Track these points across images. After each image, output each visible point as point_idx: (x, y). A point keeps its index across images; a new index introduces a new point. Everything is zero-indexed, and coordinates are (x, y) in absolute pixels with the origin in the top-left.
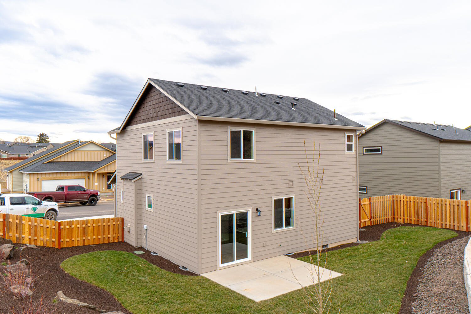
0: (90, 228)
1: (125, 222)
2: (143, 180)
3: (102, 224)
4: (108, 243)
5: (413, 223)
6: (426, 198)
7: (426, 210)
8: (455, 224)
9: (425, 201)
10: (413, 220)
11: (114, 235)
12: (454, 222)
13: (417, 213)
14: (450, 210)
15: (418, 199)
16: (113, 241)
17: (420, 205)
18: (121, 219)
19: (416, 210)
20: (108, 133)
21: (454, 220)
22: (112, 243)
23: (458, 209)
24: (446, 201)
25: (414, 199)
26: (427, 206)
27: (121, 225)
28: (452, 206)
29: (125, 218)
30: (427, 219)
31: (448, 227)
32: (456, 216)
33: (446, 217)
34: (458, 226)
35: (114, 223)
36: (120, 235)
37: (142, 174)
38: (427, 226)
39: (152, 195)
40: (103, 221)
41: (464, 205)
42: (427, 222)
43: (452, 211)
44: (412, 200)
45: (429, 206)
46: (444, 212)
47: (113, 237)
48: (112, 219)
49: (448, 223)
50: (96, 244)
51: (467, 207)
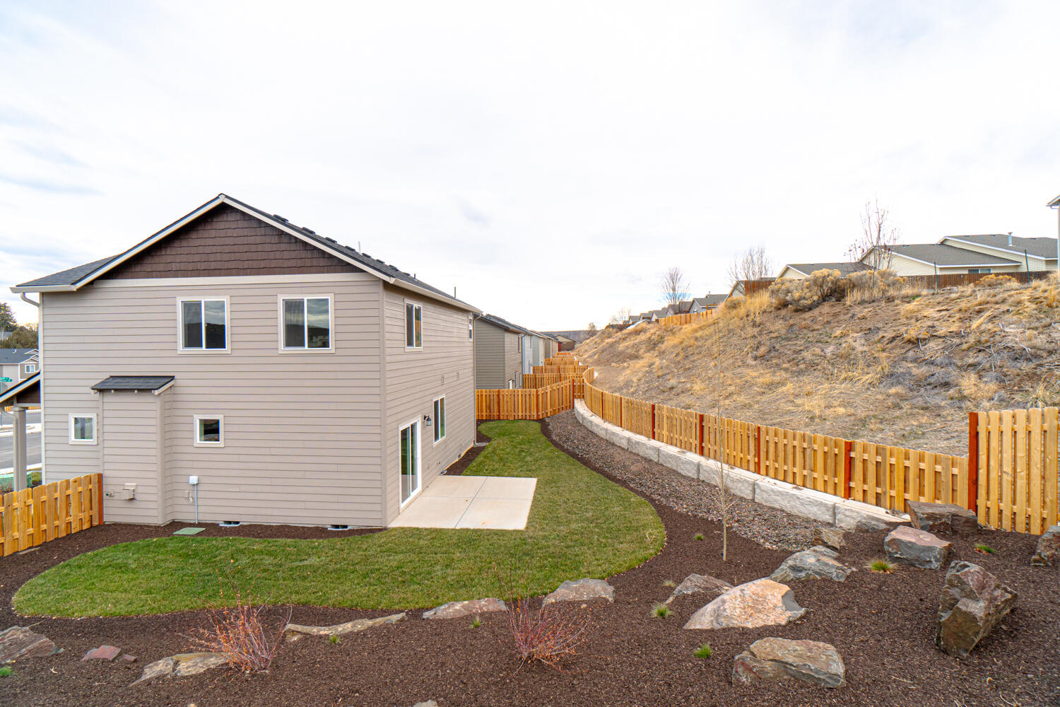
0: (18, 512)
1: (105, 481)
2: (180, 390)
3: (51, 496)
4: (68, 535)
5: (484, 418)
6: (499, 391)
7: (499, 402)
8: (526, 414)
9: (497, 393)
10: (484, 416)
11: (82, 515)
12: (526, 412)
13: (489, 407)
14: (522, 400)
15: (490, 392)
16: (78, 530)
17: (492, 398)
18: (97, 476)
19: (488, 405)
20: (11, 288)
21: (526, 410)
22: (76, 533)
23: (530, 398)
24: (518, 392)
25: (486, 392)
26: (499, 399)
27: (97, 490)
28: (524, 396)
29: (106, 473)
30: (499, 412)
31: (520, 418)
32: (528, 405)
33: (518, 408)
34: (530, 416)
35: (80, 489)
36: (95, 512)
37: (176, 378)
38: (499, 419)
39: (222, 416)
40: (53, 488)
41: (535, 394)
42: (499, 416)
43: (524, 401)
44: (484, 394)
45: (501, 398)
46: (516, 403)
47: (77, 518)
48: (76, 481)
49: (520, 414)
50: (36, 547)
51: (537, 396)
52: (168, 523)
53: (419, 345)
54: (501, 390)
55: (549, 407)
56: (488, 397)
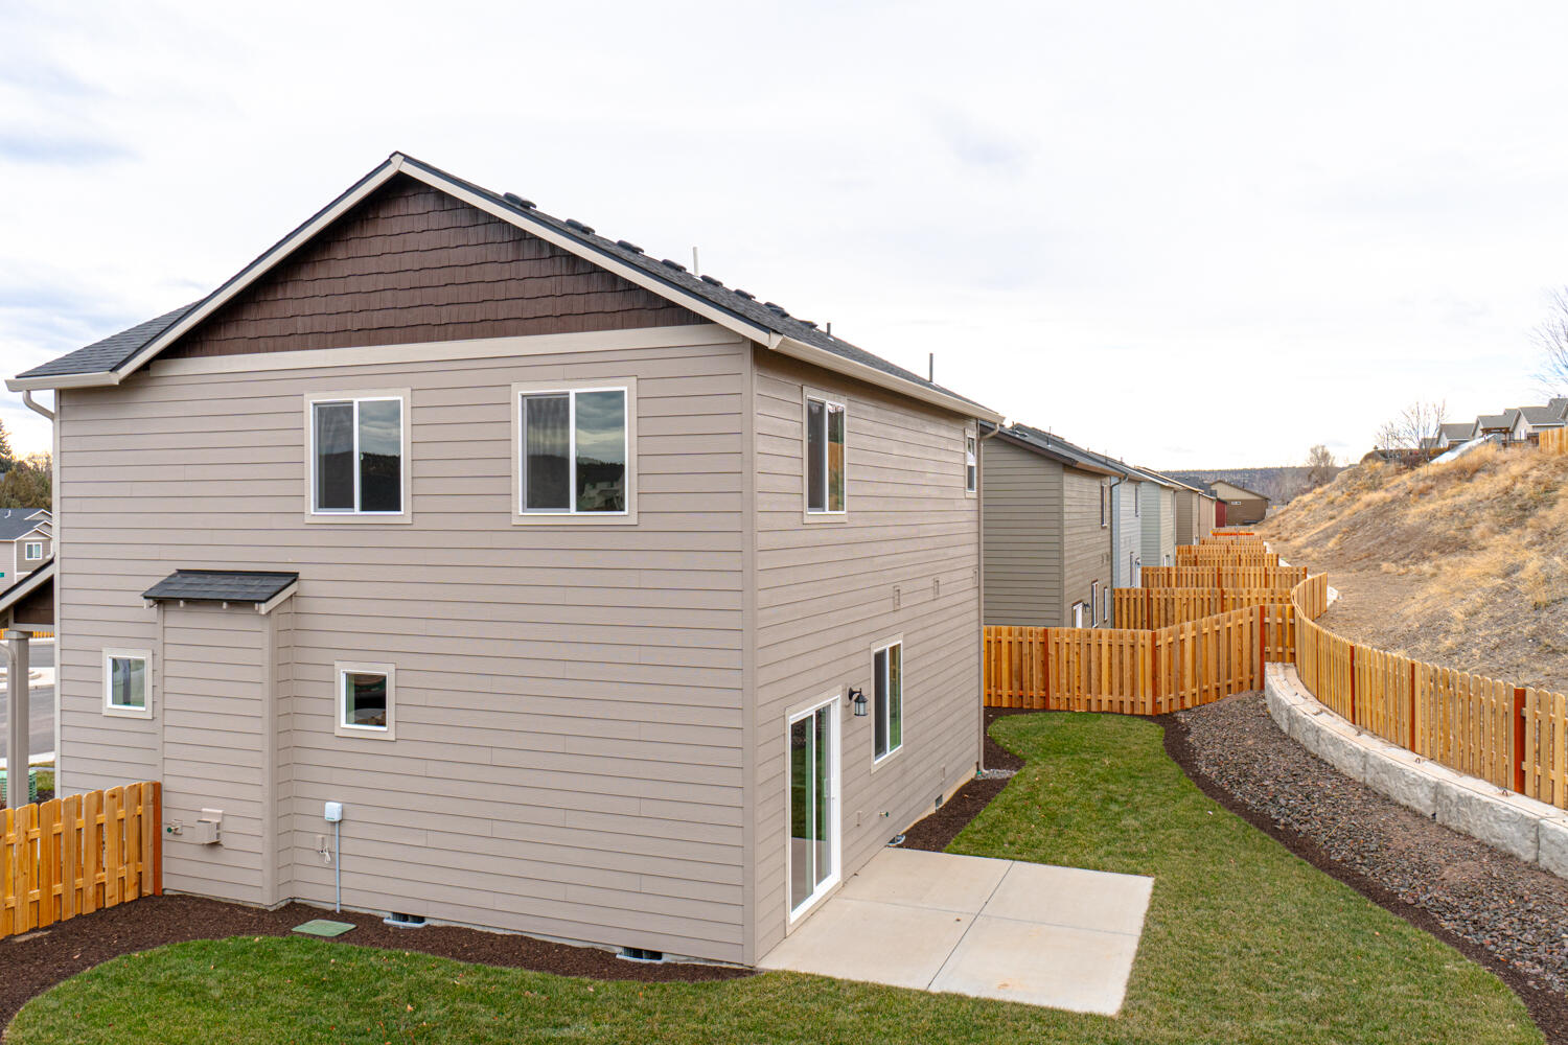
0: (15, 853)
1: (166, 799)
2: (305, 605)
3: (70, 823)
4: (98, 910)
5: (1005, 704)
6: (1046, 631)
7: (1045, 664)
8: (1123, 698)
9: (1041, 639)
10: (1005, 697)
11: (123, 870)
12: (1121, 693)
13: (1018, 675)
14: (1110, 658)
15: (1021, 634)
16: (116, 901)
17: (1026, 650)
18: (151, 789)
19: (1015, 668)
20: (6, 382)
21: (1121, 686)
22: (113, 908)
23: (1133, 655)
24: (1100, 636)
25: (1010, 634)
26: (1046, 653)
27: (151, 819)
28: (1115, 649)
29: (168, 783)
30: (1046, 689)
31: (1105, 707)
32: (1127, 675)
33: (1100, 680)
34: (1132, 703)
35: (121, 813)
36: (147, 866)
37: (300, 576)
38: (1045, 709)
39: (392, 668)
40: (73, 807)
41: (1148, 643)
42: (1046, 699)
43: (1116, 661)
44: (1005, 638)
45: (1052, 650)
46: (1094, 666)
47: (115, 877)
48: (114, 796)
49: (1105, 697)
50: (46, 929)
51: (1155, 649)
52: (283, 904)
53: (837, 505)
54: (1052, 630)
55: (1188, 681)
56: (1015, 647)
